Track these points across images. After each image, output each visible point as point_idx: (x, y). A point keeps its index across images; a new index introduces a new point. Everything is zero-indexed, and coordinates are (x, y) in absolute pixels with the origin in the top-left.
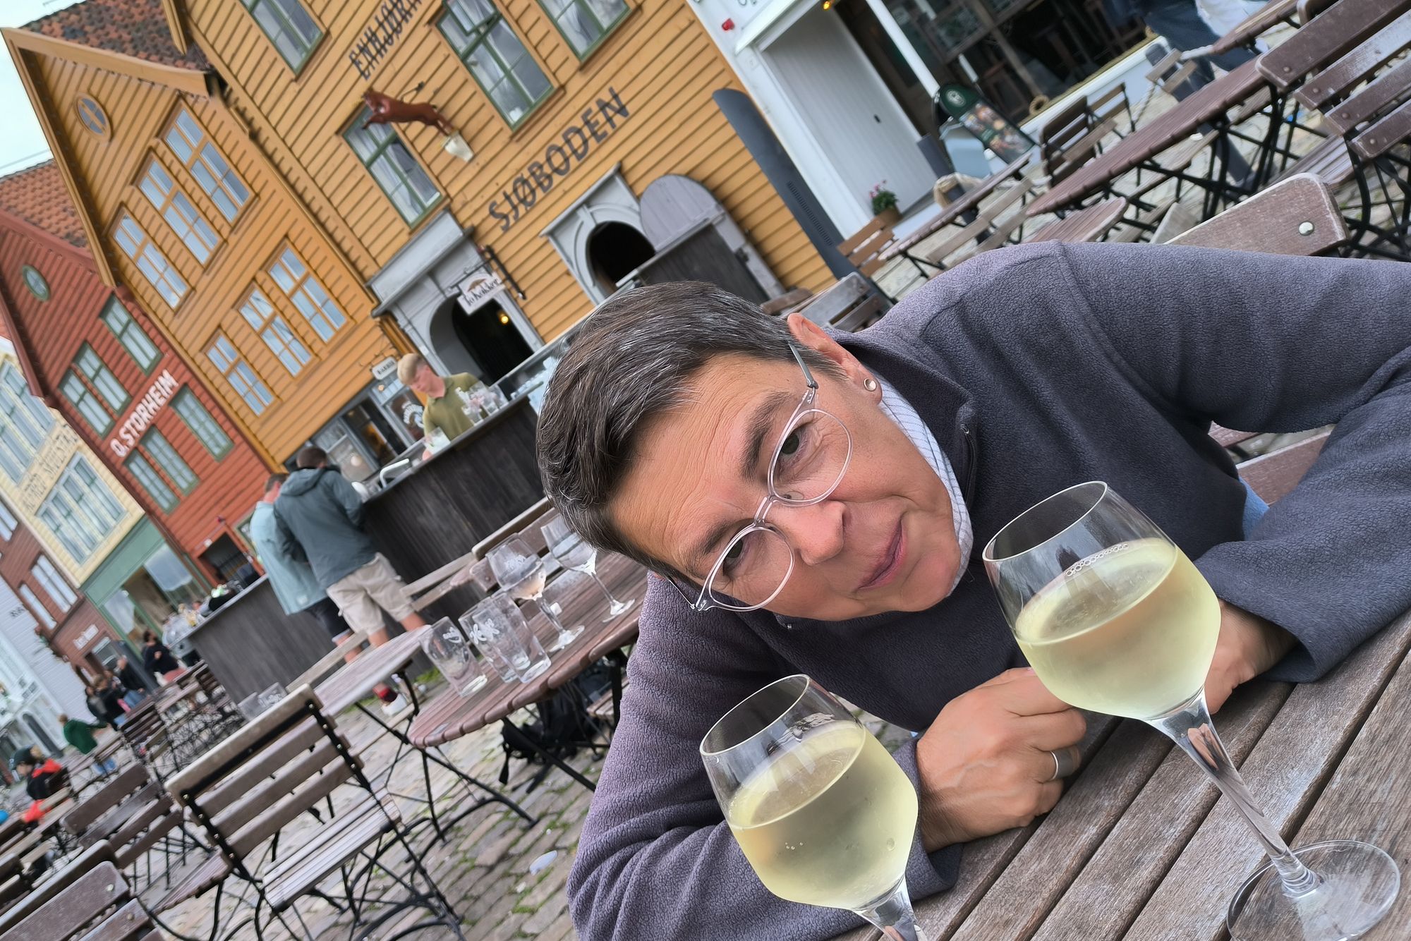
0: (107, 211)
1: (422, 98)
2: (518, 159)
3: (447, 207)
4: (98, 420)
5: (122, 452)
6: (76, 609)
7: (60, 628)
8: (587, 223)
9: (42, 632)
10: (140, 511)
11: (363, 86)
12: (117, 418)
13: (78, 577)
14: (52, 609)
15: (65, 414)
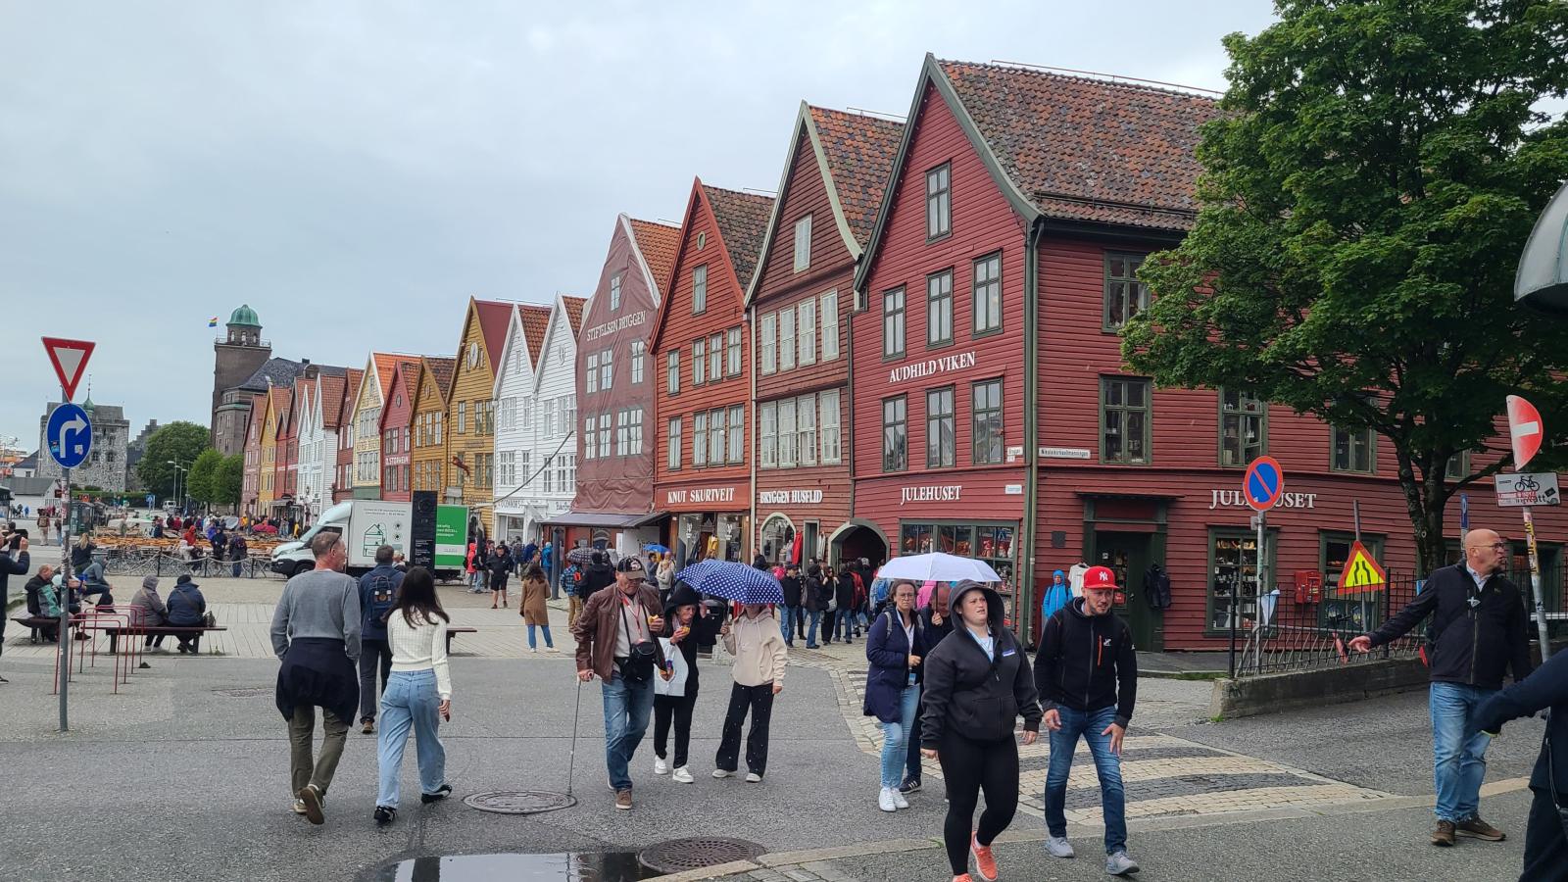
0: (419, 410)
1: (466, 464)
2: (474, 493)
3: (463, 487)
4: (388, 451)
5: (387, 464)
6: (348, 491)
7: (340, 491)
9: (334, 486)
10: (379, 484)
11: (463, 449)
12: (392, 453)
13: (356, 483)
14: (342, 484)
15: (382, 439)
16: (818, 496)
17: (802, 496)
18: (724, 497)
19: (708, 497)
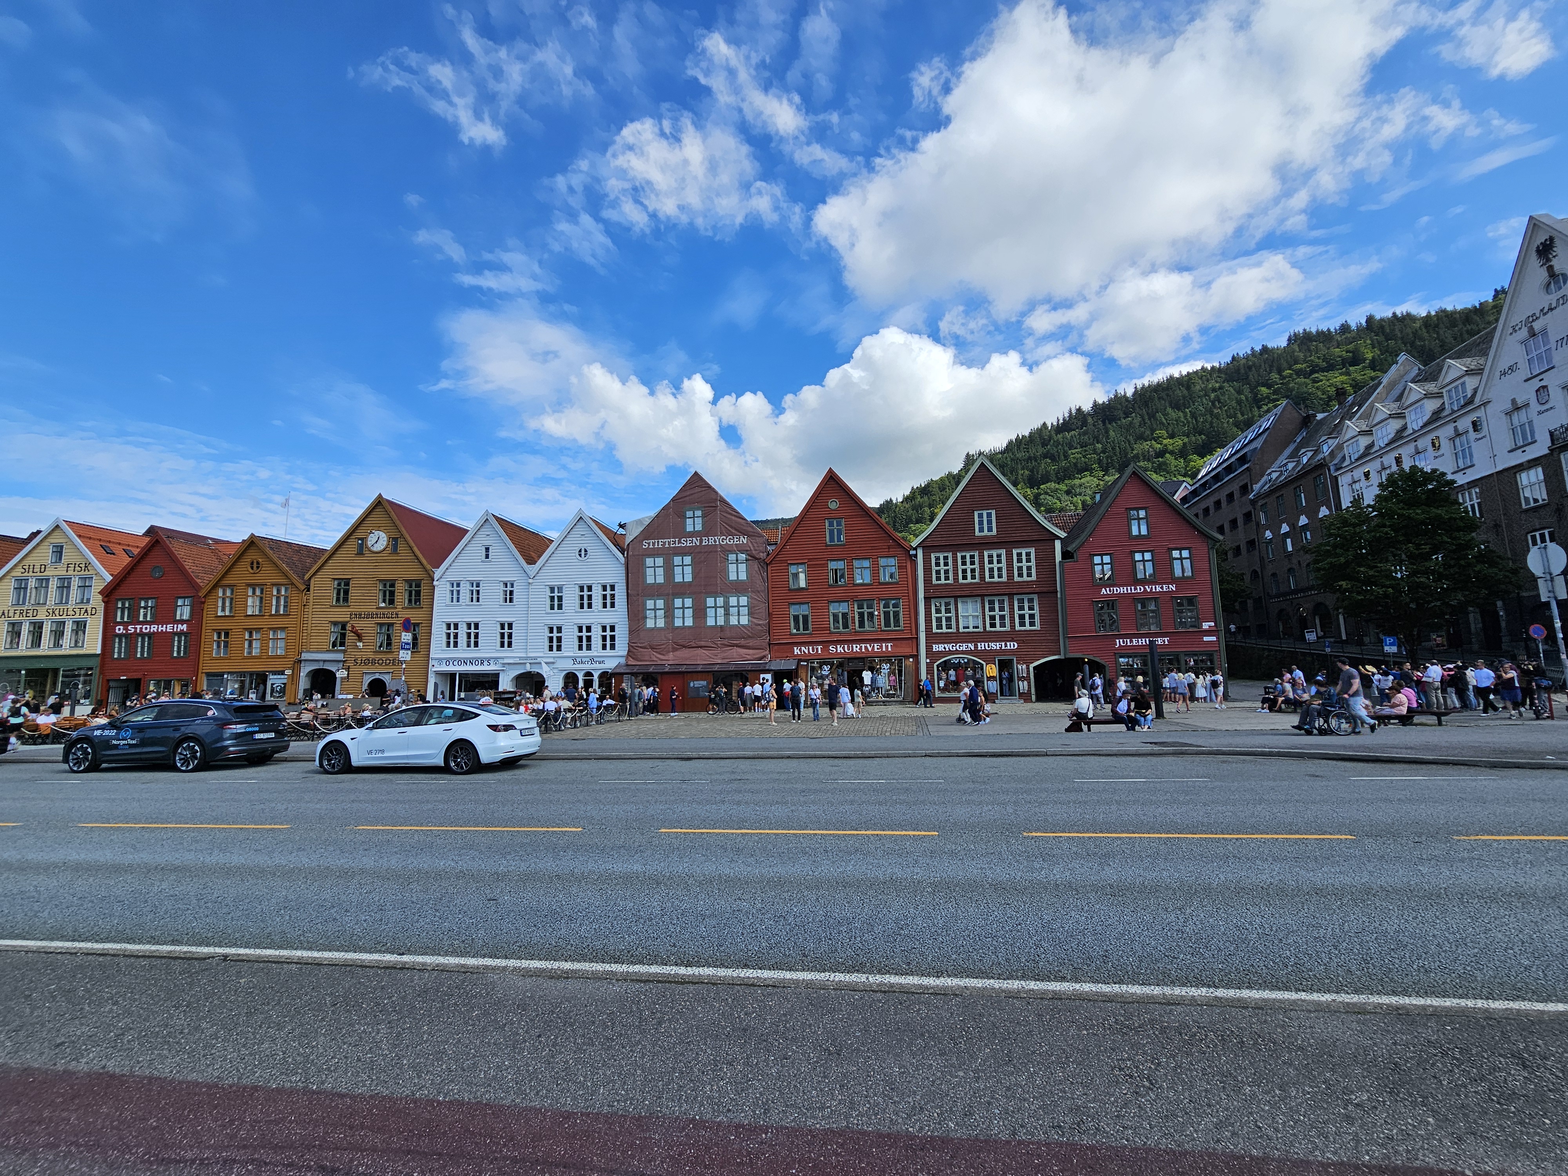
0: (226, 582)
2: (371, 656)
3: (344, 652)
4: (122, 618)
5: (119, 632)
8: (377, 676)
10: (99, 651)
11: (346, 620)
12: (135, 622)
15: (110, 606)
16: (1012, 645)
17: (995, 646)
18: (879, 649)
19: (855, 649)
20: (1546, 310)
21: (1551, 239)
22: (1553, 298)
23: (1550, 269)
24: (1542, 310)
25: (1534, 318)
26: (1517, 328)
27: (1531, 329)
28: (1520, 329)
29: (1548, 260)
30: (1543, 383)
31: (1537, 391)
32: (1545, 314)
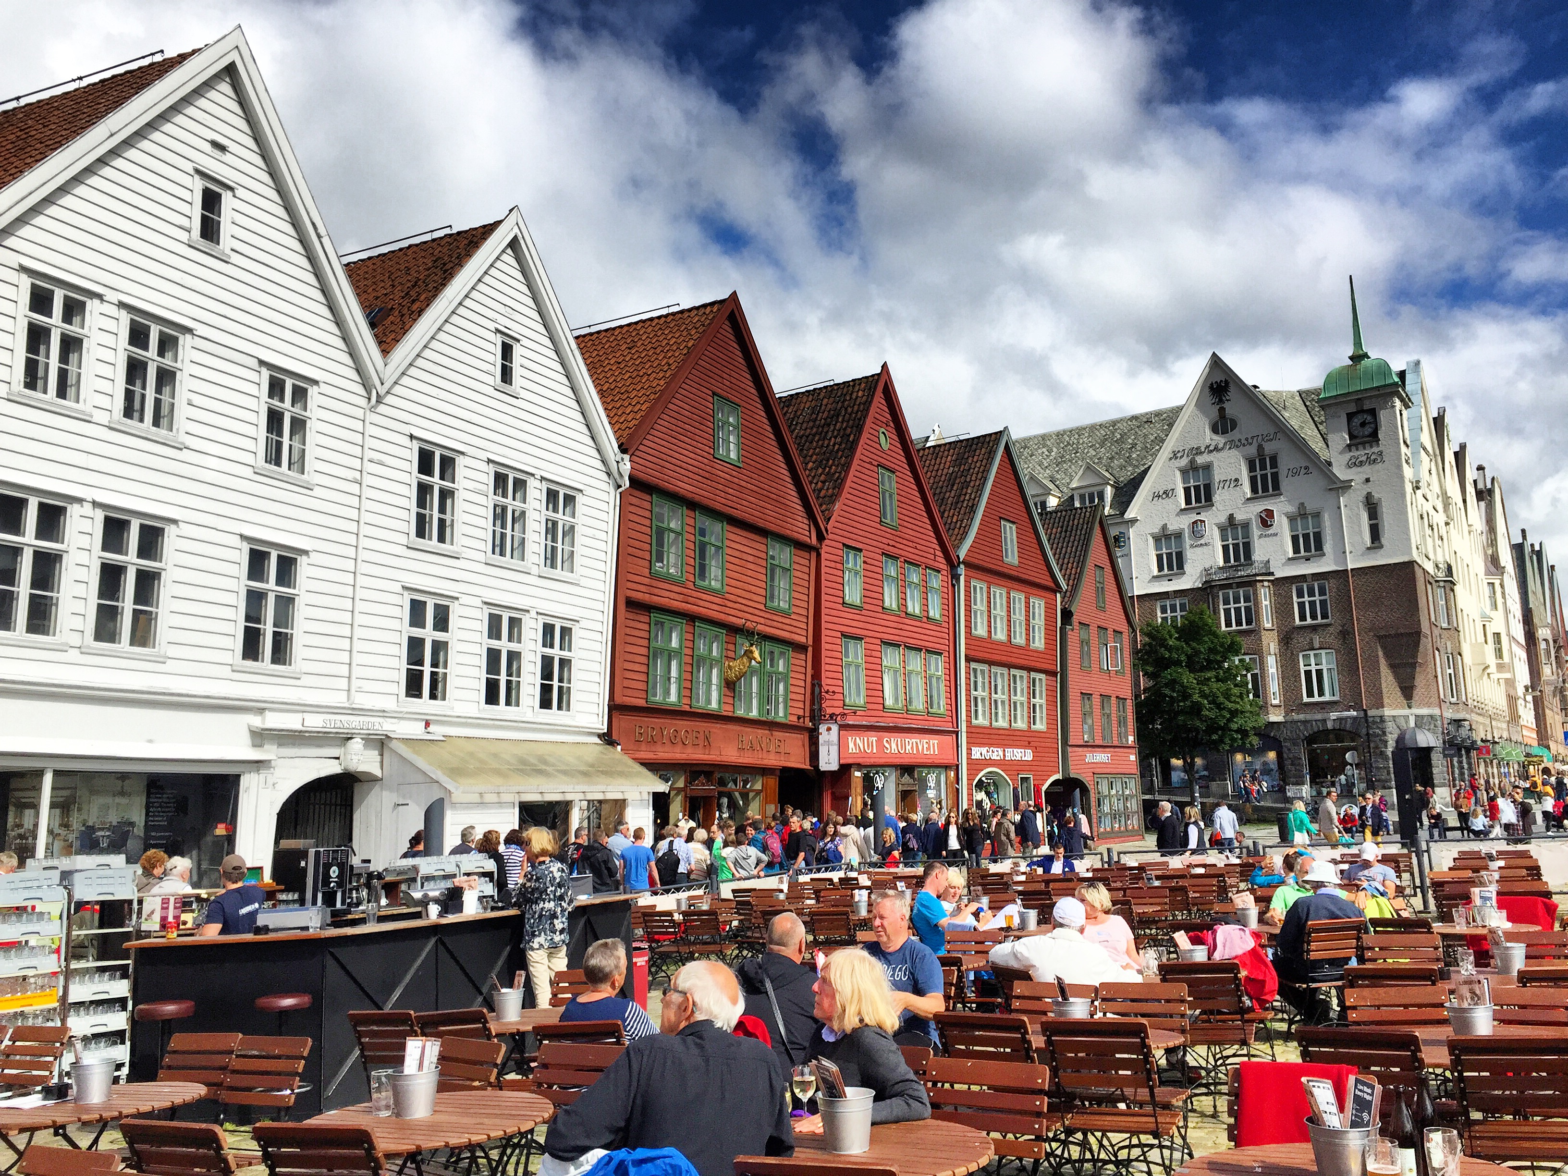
17: (1015, 754)
18: (928, 749)
19: (908, 748)
20: (1212, 448)
21: (1227, 382)
22: (1220, 440)
23: (1222, 410)
24: (1208, 447)
25: (1198, 451)
26: (1179, 455)
27: (1193, 461)
28: (1182, 457)
29: (1221, 401)
30: (1199, 517)
31: (1195, 522)
32: (1211, 451)
